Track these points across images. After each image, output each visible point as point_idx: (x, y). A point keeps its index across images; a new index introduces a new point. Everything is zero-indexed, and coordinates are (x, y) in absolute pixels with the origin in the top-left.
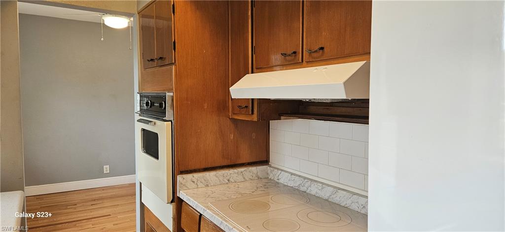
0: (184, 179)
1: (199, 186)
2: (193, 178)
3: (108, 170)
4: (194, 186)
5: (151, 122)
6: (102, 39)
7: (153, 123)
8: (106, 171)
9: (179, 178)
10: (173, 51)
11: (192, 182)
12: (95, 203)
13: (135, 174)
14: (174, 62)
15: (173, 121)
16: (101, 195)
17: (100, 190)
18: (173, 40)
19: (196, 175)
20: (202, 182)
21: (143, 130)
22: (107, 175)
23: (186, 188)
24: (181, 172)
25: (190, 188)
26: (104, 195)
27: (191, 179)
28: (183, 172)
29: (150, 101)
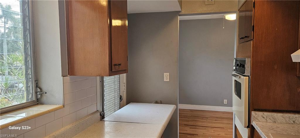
0: (256, 114)
1: (268, 121)
2: (263, 115)
3: (226, 102)
4: (264, 120)
5: (238, 76)
6: (224, 28)
7: (239, 77)
8: (226, 103)
9: (253, 113)
10: (253, 32)
11: (262, 118)
12: (217, 119)
13: (232, 107)
14: (252, 39)
15: (250, 76)
16: (221, 116)
17: (221, 113)
18: (253, 25)
19: (266, 114)
20: (270, 119)
21: (235, 81)
22: (225, 105)
23: (258, 121)
24: (254, 109)
25: (260, 121)
26: (223, 116)
27: (262, 115)
28: (255, 109)
29: (240, 63)
